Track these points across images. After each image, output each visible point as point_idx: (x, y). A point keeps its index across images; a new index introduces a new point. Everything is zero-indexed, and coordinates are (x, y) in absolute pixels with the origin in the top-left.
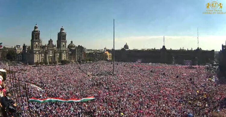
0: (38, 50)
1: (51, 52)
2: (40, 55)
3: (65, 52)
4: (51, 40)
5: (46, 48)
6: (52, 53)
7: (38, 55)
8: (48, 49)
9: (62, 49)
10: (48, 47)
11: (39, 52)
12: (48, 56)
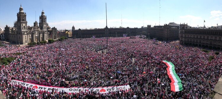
0: (26, 31)
1: (37, 32)
2: (28, 35)
3: (46, 32)
4: (36, 22)
5: (33, 29)
6: (38, 34)
7: (26, 35)
8: (34, 30)
9: (44, 30)
10: (34, 28)
11: (27, 33)
12: (34, 36)
